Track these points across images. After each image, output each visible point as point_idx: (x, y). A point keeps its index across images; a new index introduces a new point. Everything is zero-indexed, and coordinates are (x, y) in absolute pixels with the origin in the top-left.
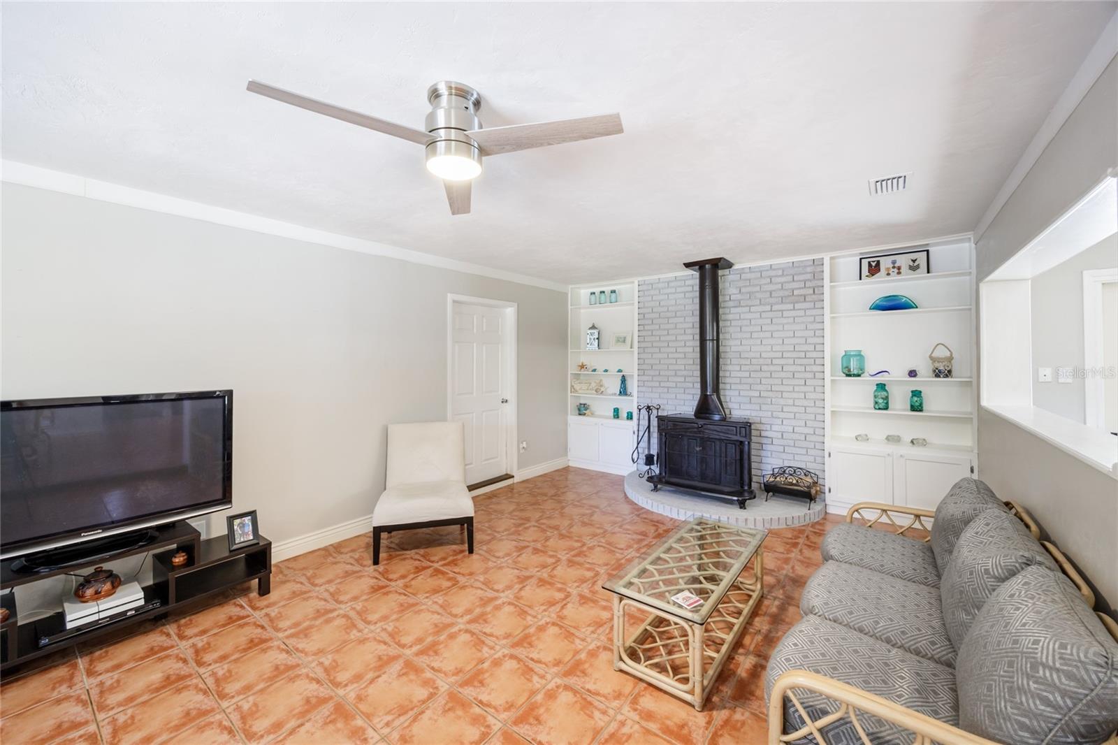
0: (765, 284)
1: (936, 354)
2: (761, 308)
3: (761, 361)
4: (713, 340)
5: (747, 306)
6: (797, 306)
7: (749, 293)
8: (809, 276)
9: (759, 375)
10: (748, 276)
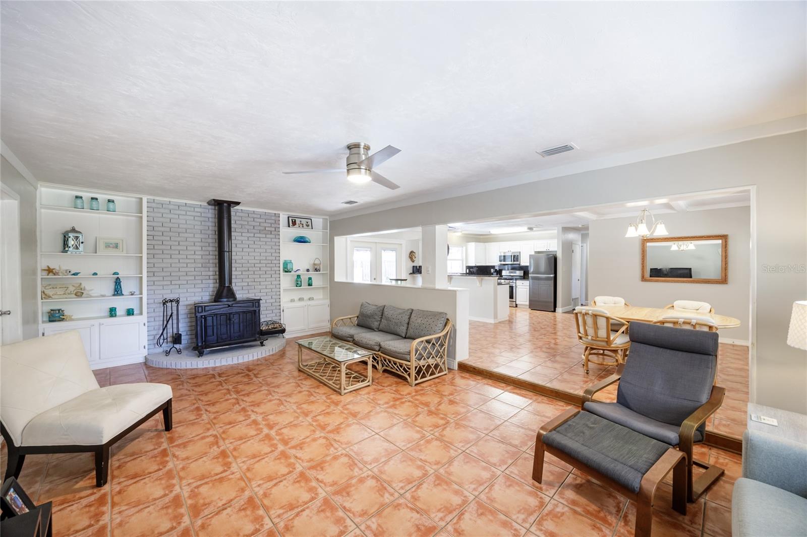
0: (251, 221)
1: (316, 262)
2: (249, 235)
3: (249, 265)
4: (229, 252)
5: (240, 232)
6: (268, 236)
7: (242, 225)
8: (273, 222)
9: (247, 273)
10: (241, 214)
